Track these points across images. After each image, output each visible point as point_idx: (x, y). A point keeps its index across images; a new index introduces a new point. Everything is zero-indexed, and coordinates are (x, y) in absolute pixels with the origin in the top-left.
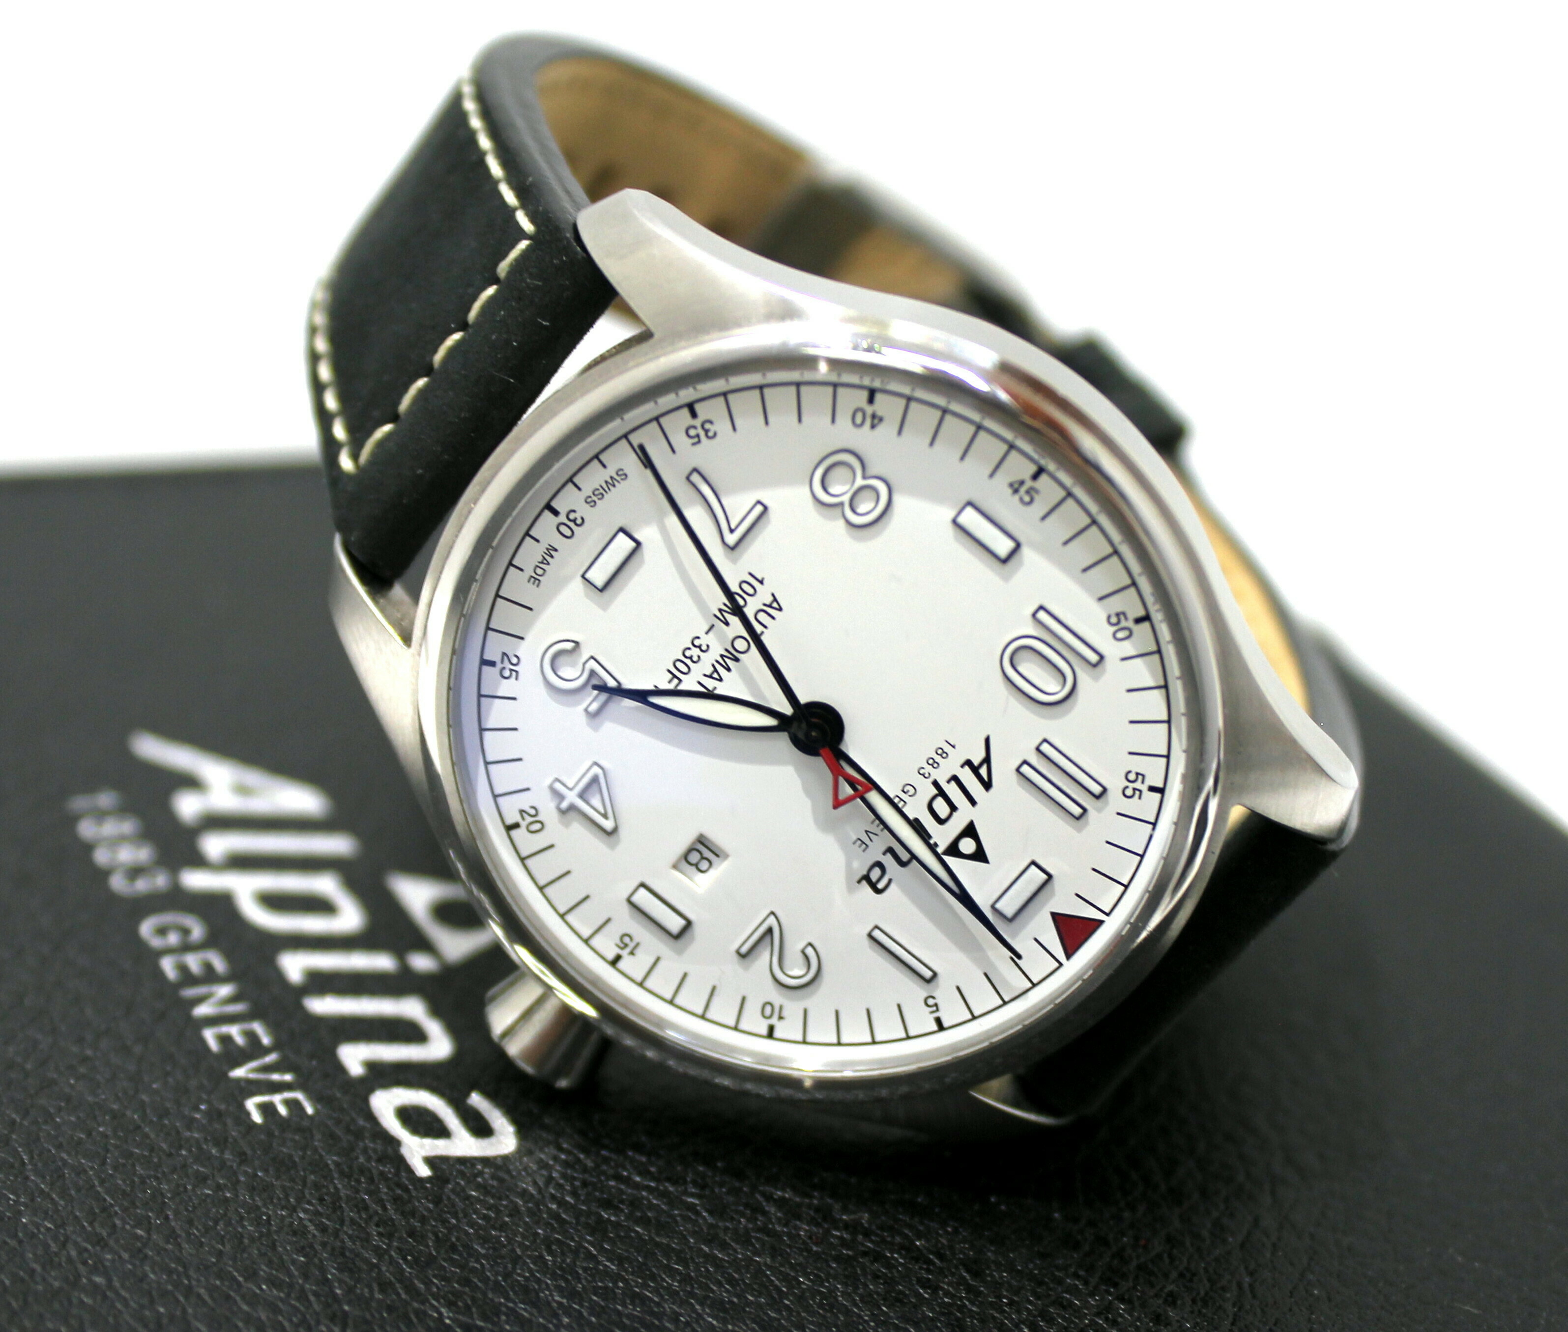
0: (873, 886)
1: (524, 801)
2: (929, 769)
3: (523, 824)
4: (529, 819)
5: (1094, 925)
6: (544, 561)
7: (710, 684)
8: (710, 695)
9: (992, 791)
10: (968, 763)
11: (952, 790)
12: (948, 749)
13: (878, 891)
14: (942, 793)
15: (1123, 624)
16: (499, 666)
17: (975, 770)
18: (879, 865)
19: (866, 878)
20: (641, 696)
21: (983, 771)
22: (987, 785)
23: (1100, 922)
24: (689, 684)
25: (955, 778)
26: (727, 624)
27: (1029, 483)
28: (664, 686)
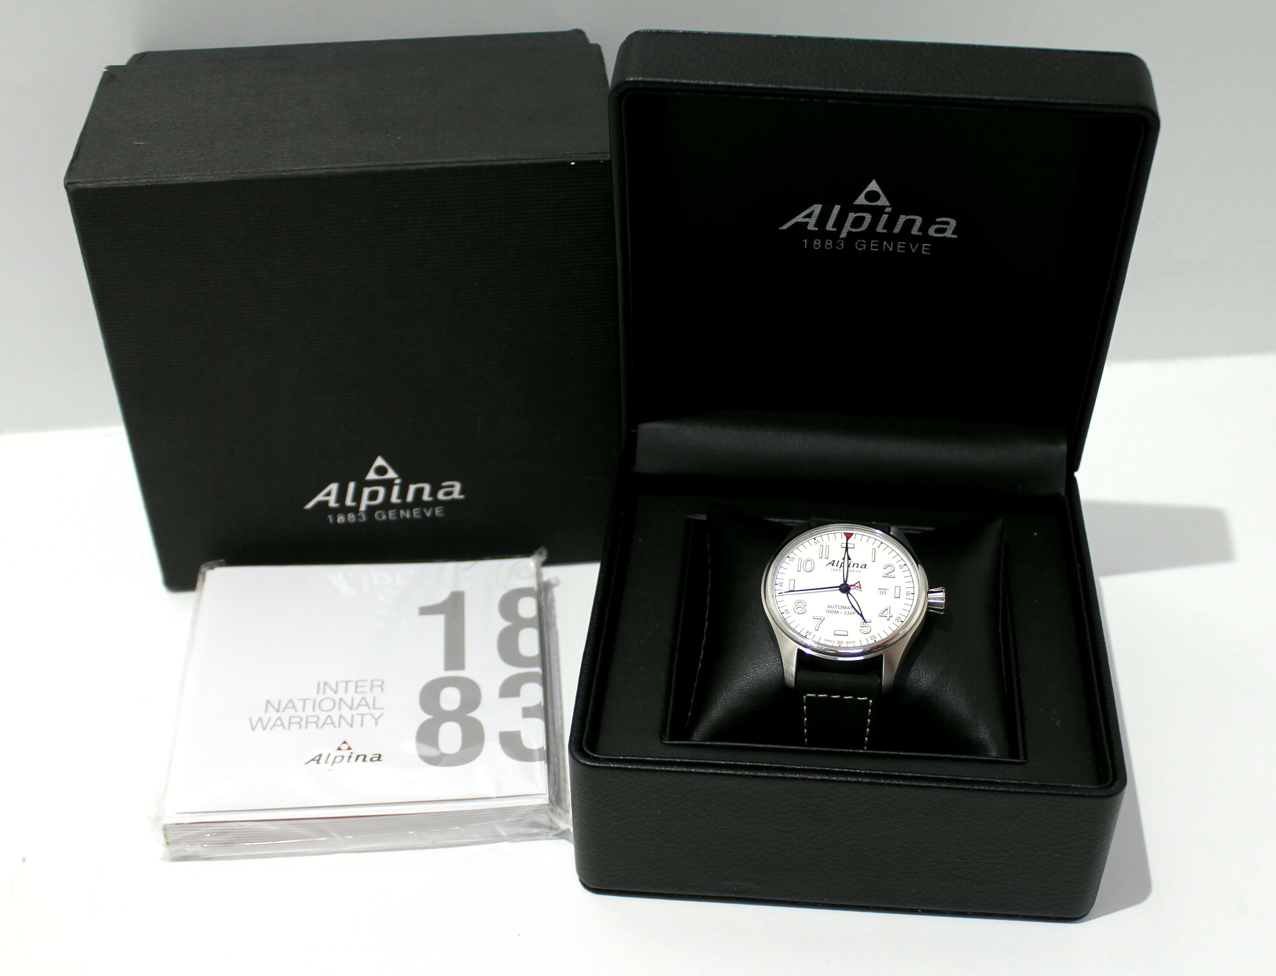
0: (865, 566)
1: (896, 622)
2: (838, 570)
3: (900, 620)
4: (898, 620)
5: (845, 534)
6: (850, 643)
7: (851, 608)
8: (853, 606)
9: (834, 560)
10: (833, 565)
11: (839, 565)
12: (833, 570)
13: (866, 565)
14: (841, 566)
15: (791, 559)
16: (874, 639)
17: (833, 564)
18: (861, 567)
19: (865, 568)
20: (861, 615)
21: (832, 563)
22: (834, 561)
23: (844, 533)
24: (853, 610)
25: (837, 566)
26: (838, 612)
27: (779, 584)
28: (857, 613)
